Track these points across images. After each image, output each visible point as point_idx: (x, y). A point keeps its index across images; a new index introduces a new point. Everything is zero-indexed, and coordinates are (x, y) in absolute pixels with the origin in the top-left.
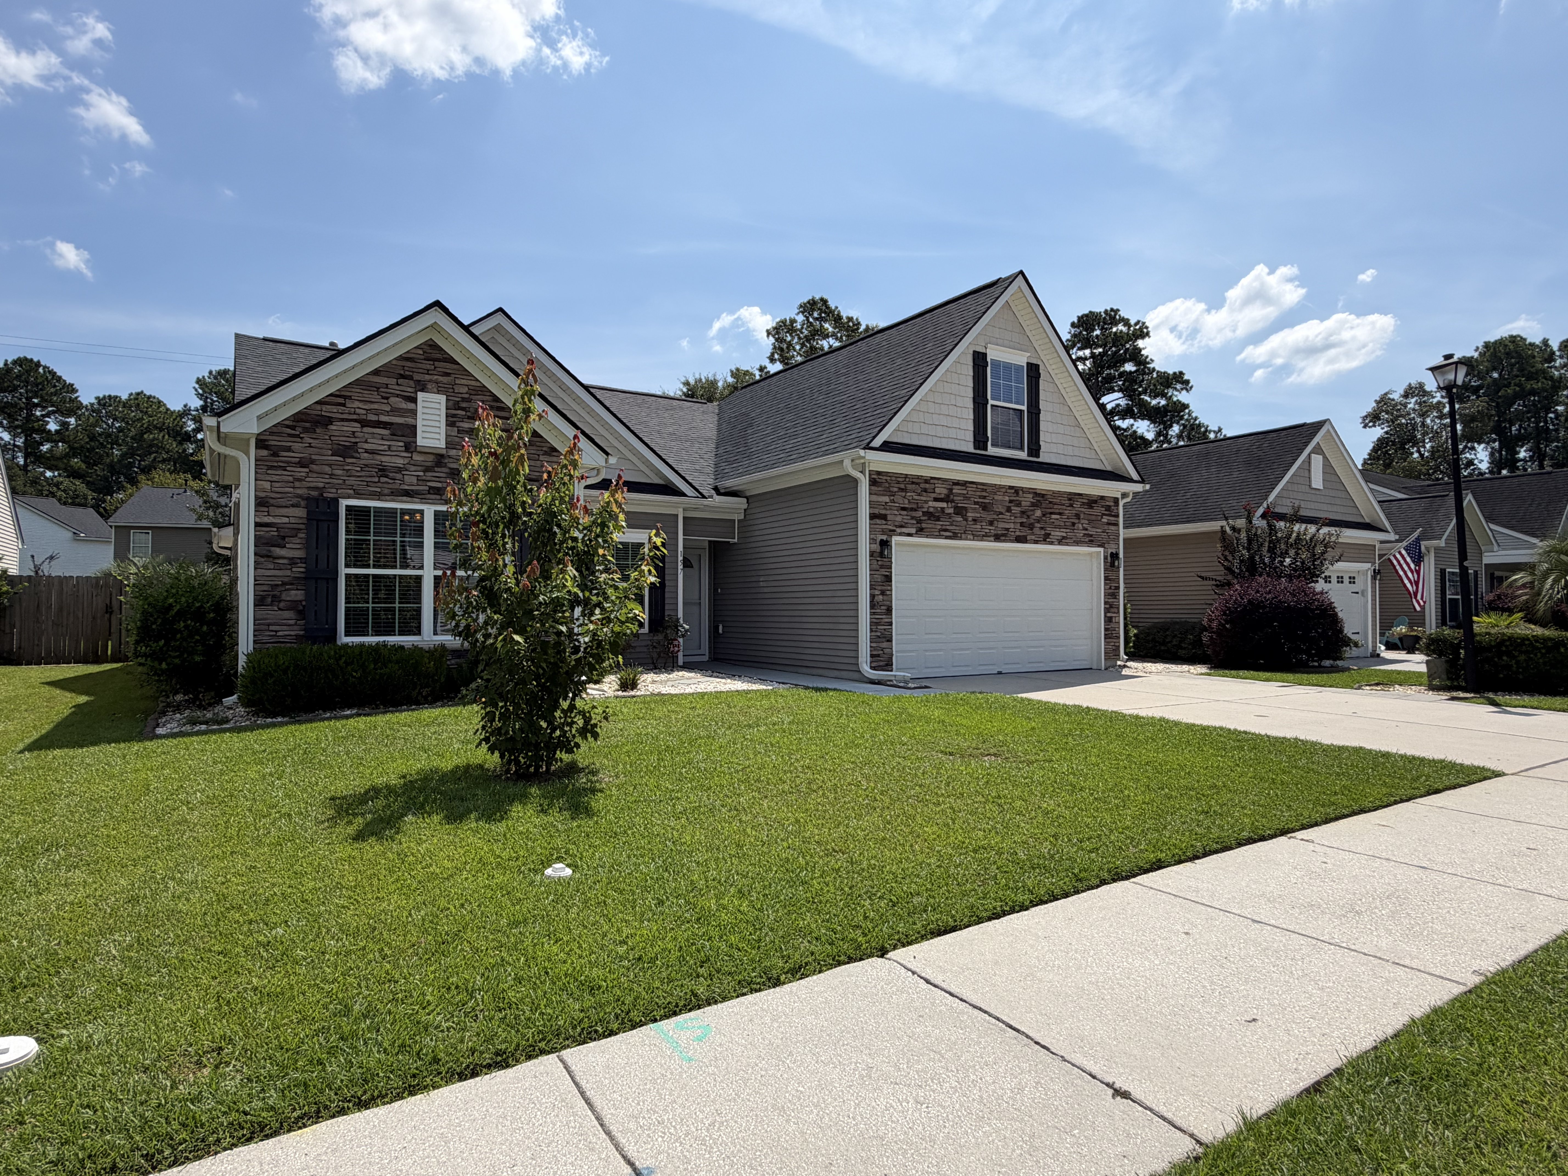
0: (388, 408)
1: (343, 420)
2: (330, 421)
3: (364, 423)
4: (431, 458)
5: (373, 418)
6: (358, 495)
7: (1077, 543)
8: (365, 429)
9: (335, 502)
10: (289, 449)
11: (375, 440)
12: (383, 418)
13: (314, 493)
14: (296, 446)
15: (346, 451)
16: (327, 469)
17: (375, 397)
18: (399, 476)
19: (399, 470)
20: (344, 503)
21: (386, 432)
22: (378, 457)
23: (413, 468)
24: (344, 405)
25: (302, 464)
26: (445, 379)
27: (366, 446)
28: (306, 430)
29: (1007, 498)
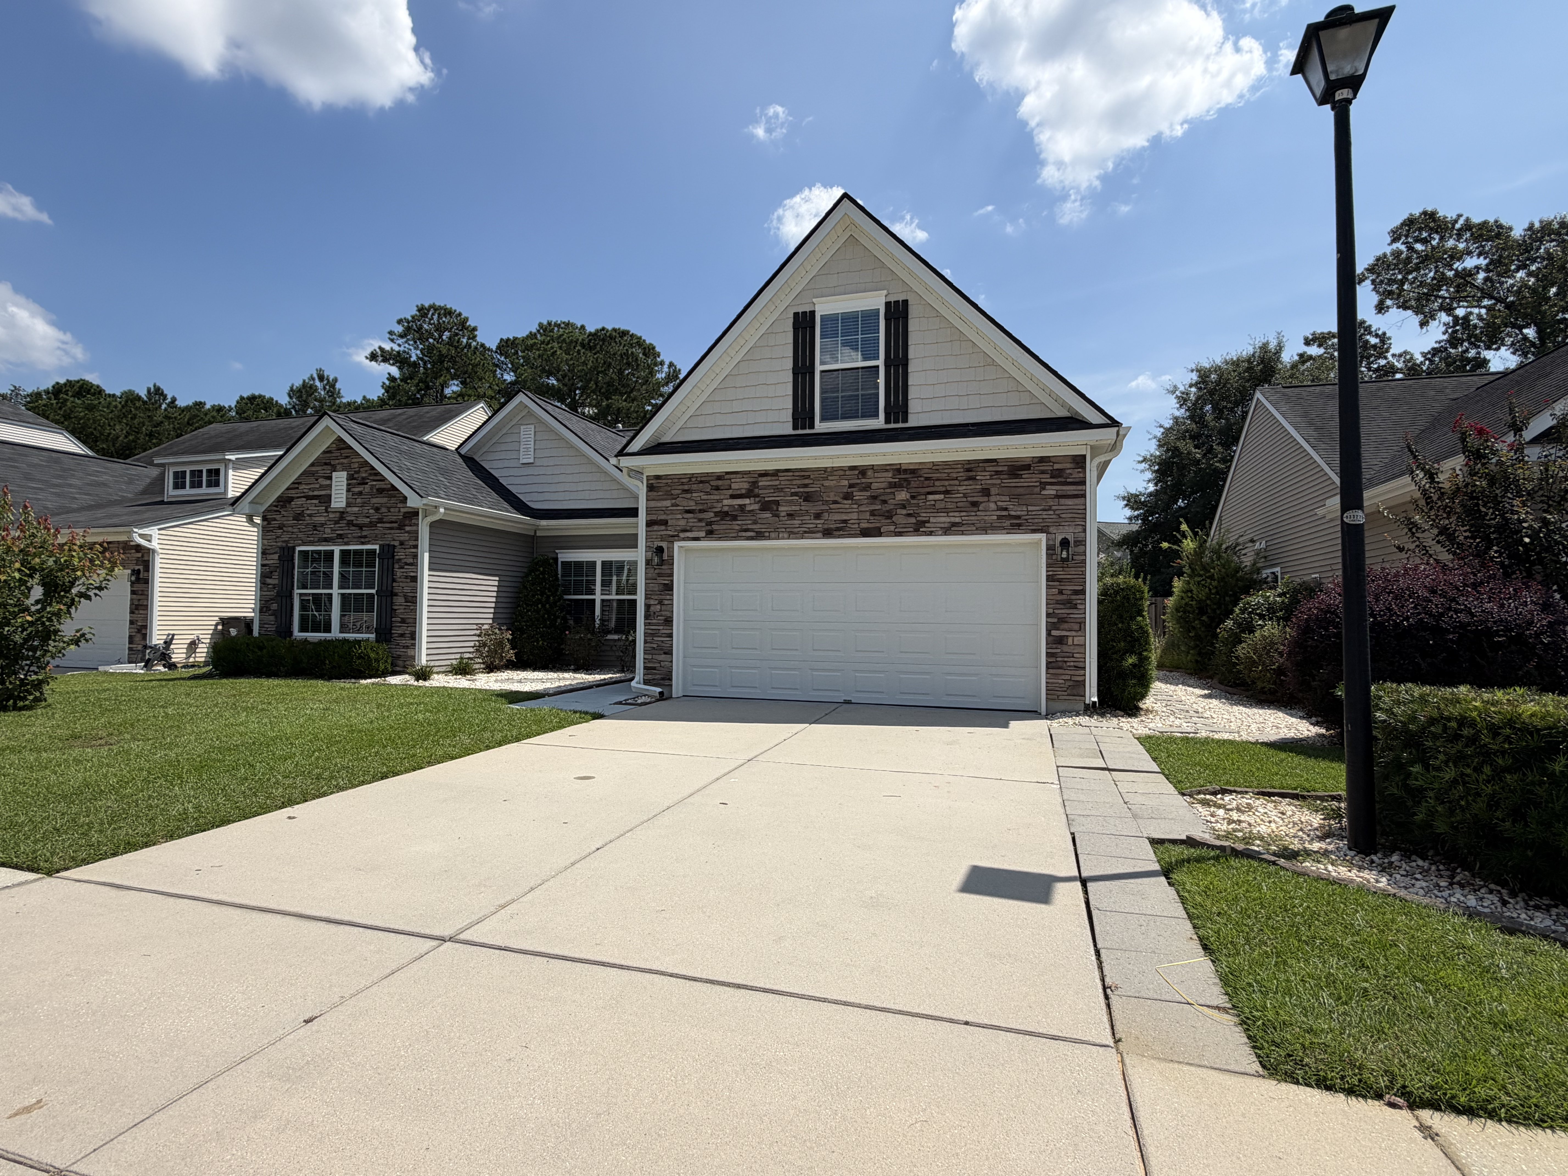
0: (317, 486)
1: (298, 498)
2: (291, 499)
3: (308, 498)
4: (338, 515)
5: (311, 493)
6: (304, 543)
7: (985, 529)
8: (309, 502)
9: (294, 548)
10: (275, 520)
11: (312, 507)
12: (316, 493)
13: (284, 545)
14: (278, 517)
15: (298, 517)
16: (290, 529)
17: (312, 480)
18: (322, 529)
19: (322, 525)
20: (298, 549)
21: (316, 501)
22: (313, 518)
23: (328, 523)
24: (298, 488)
25: (280, 528)
26: (345, 461)
27: (308, 512)
28: (282, 507)
29: (846, 483)
